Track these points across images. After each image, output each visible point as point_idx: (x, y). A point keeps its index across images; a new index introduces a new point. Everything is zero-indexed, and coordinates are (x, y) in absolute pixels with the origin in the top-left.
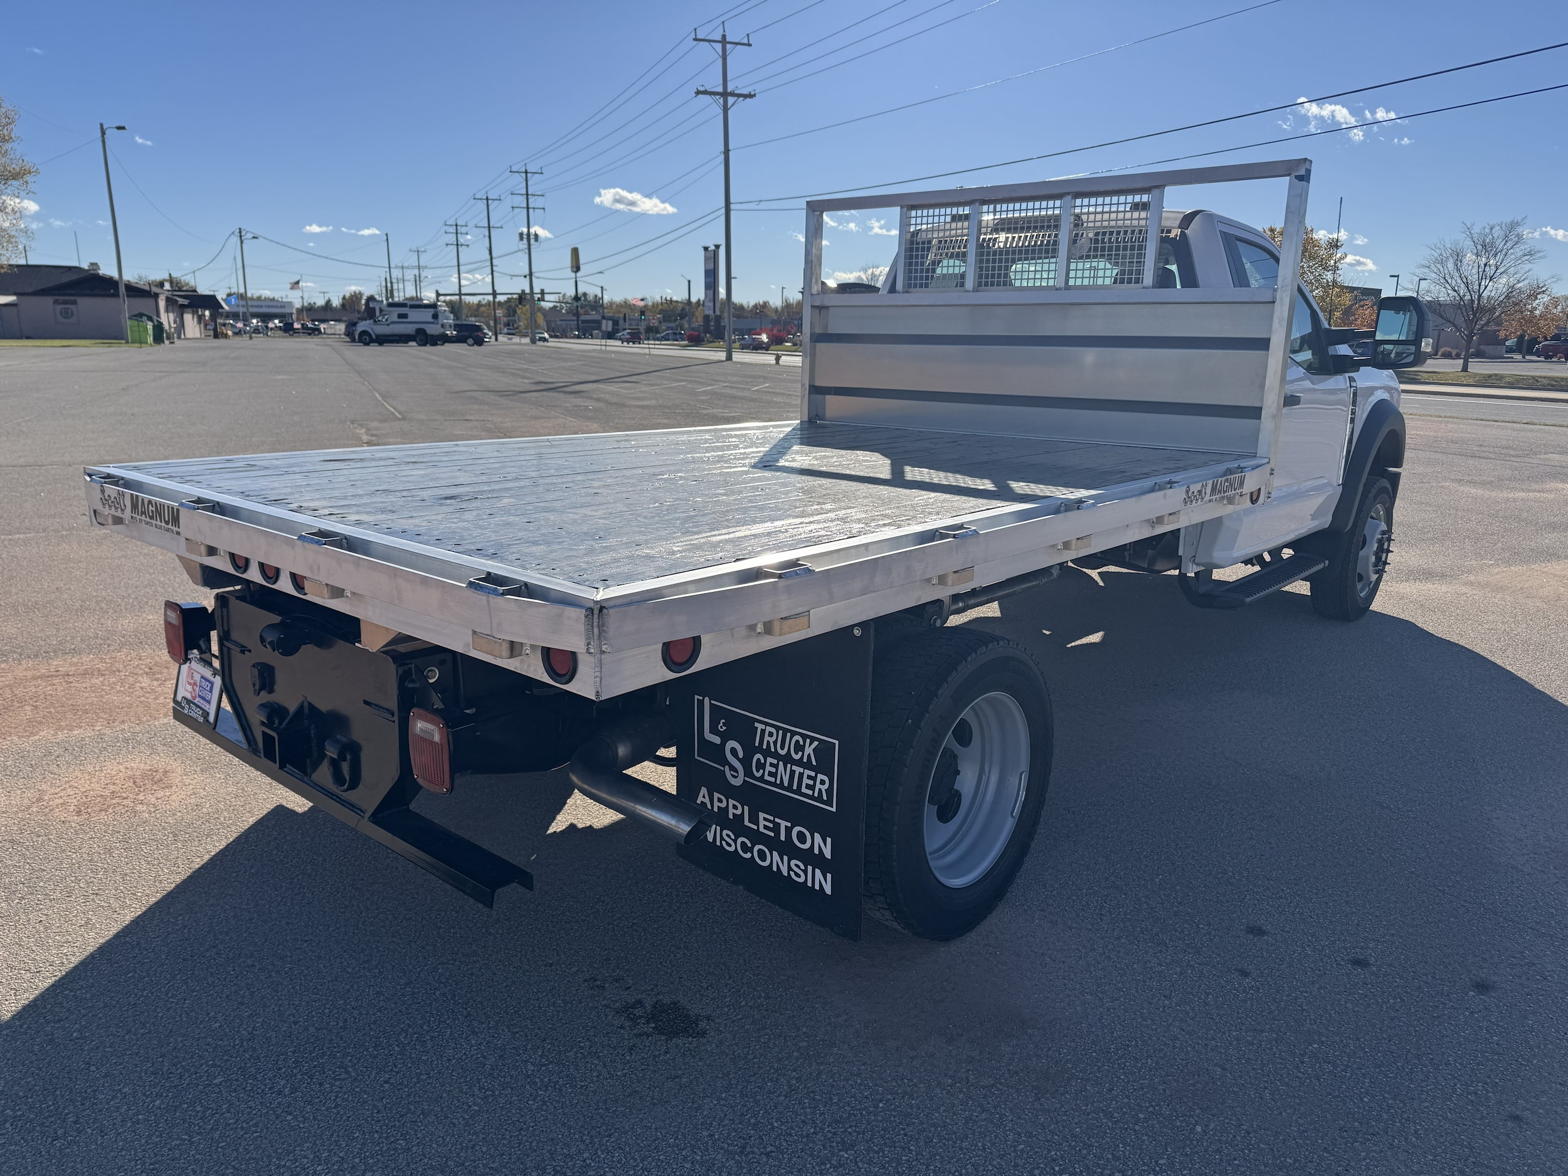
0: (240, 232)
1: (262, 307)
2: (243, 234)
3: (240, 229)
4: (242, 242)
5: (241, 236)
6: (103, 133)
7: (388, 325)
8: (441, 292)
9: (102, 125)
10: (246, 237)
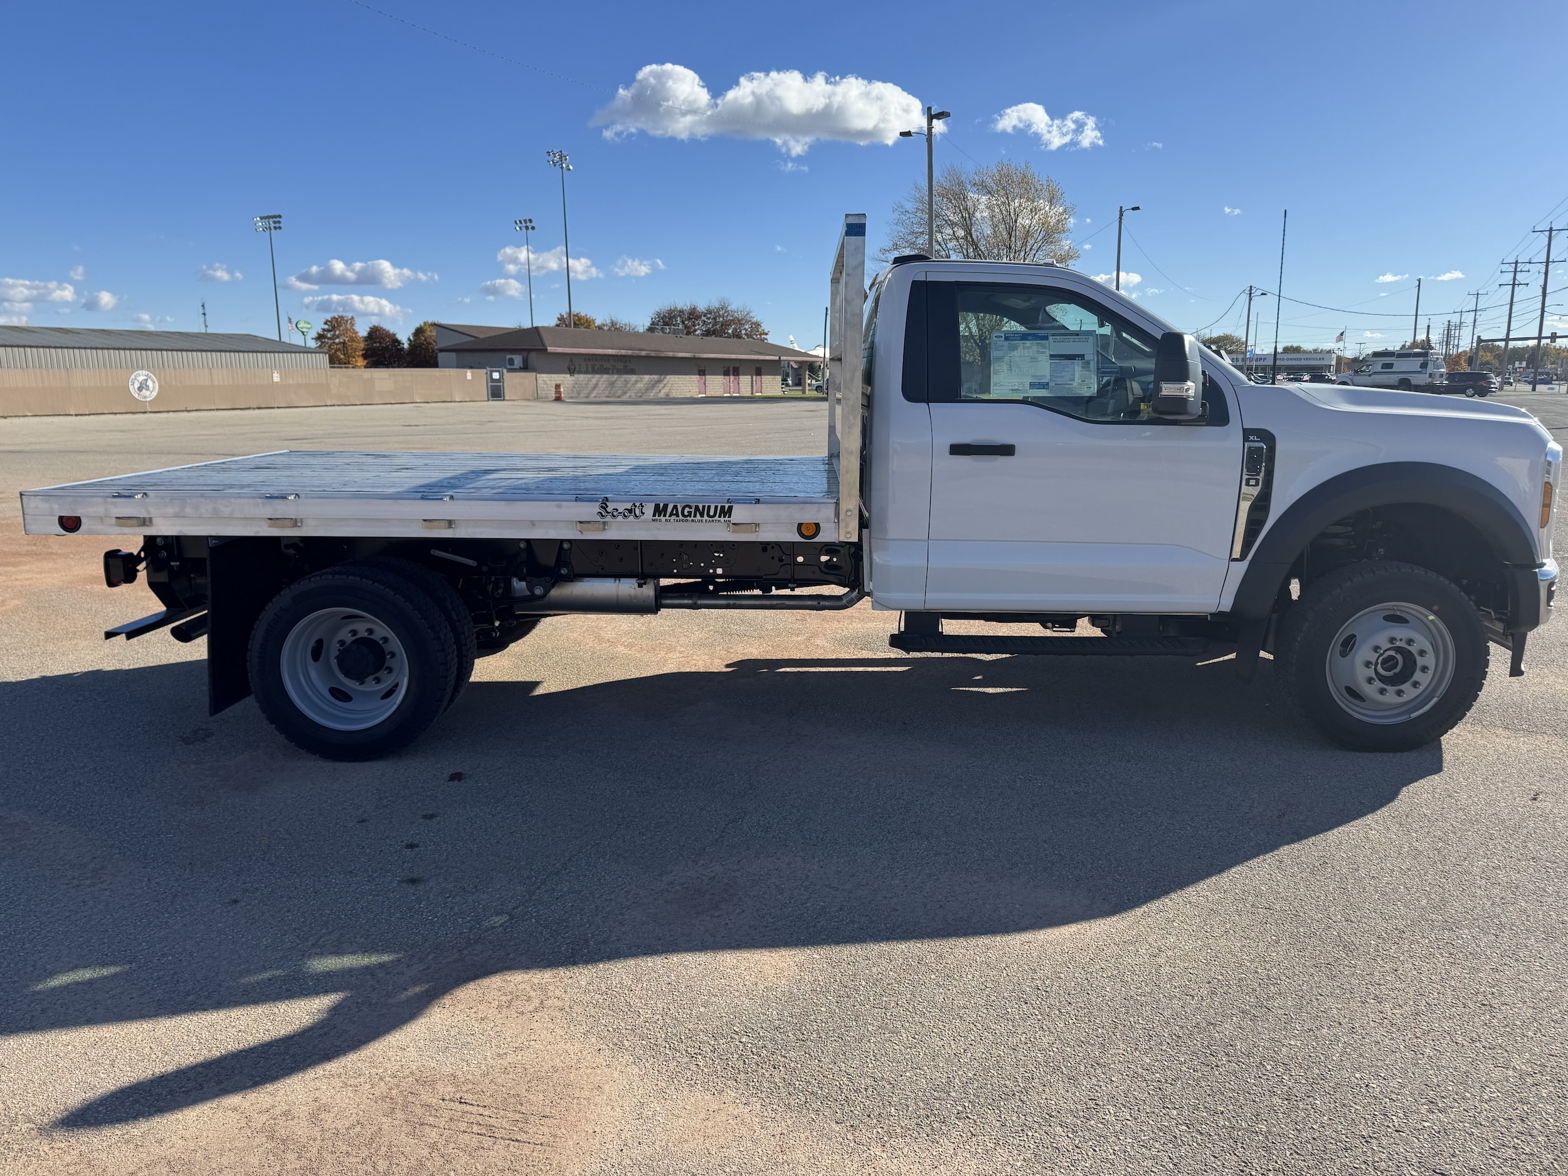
0: (1251, 290)
1: (1301, 359)
2: (1253, 292)
3: (1251, 287)
4: (1250, 300)
5: (1250, 294)
6: (1121, 215)
7: (1370, 375)
8: (1483, 338)
9: (1121, 207)
10: (1255, 294)
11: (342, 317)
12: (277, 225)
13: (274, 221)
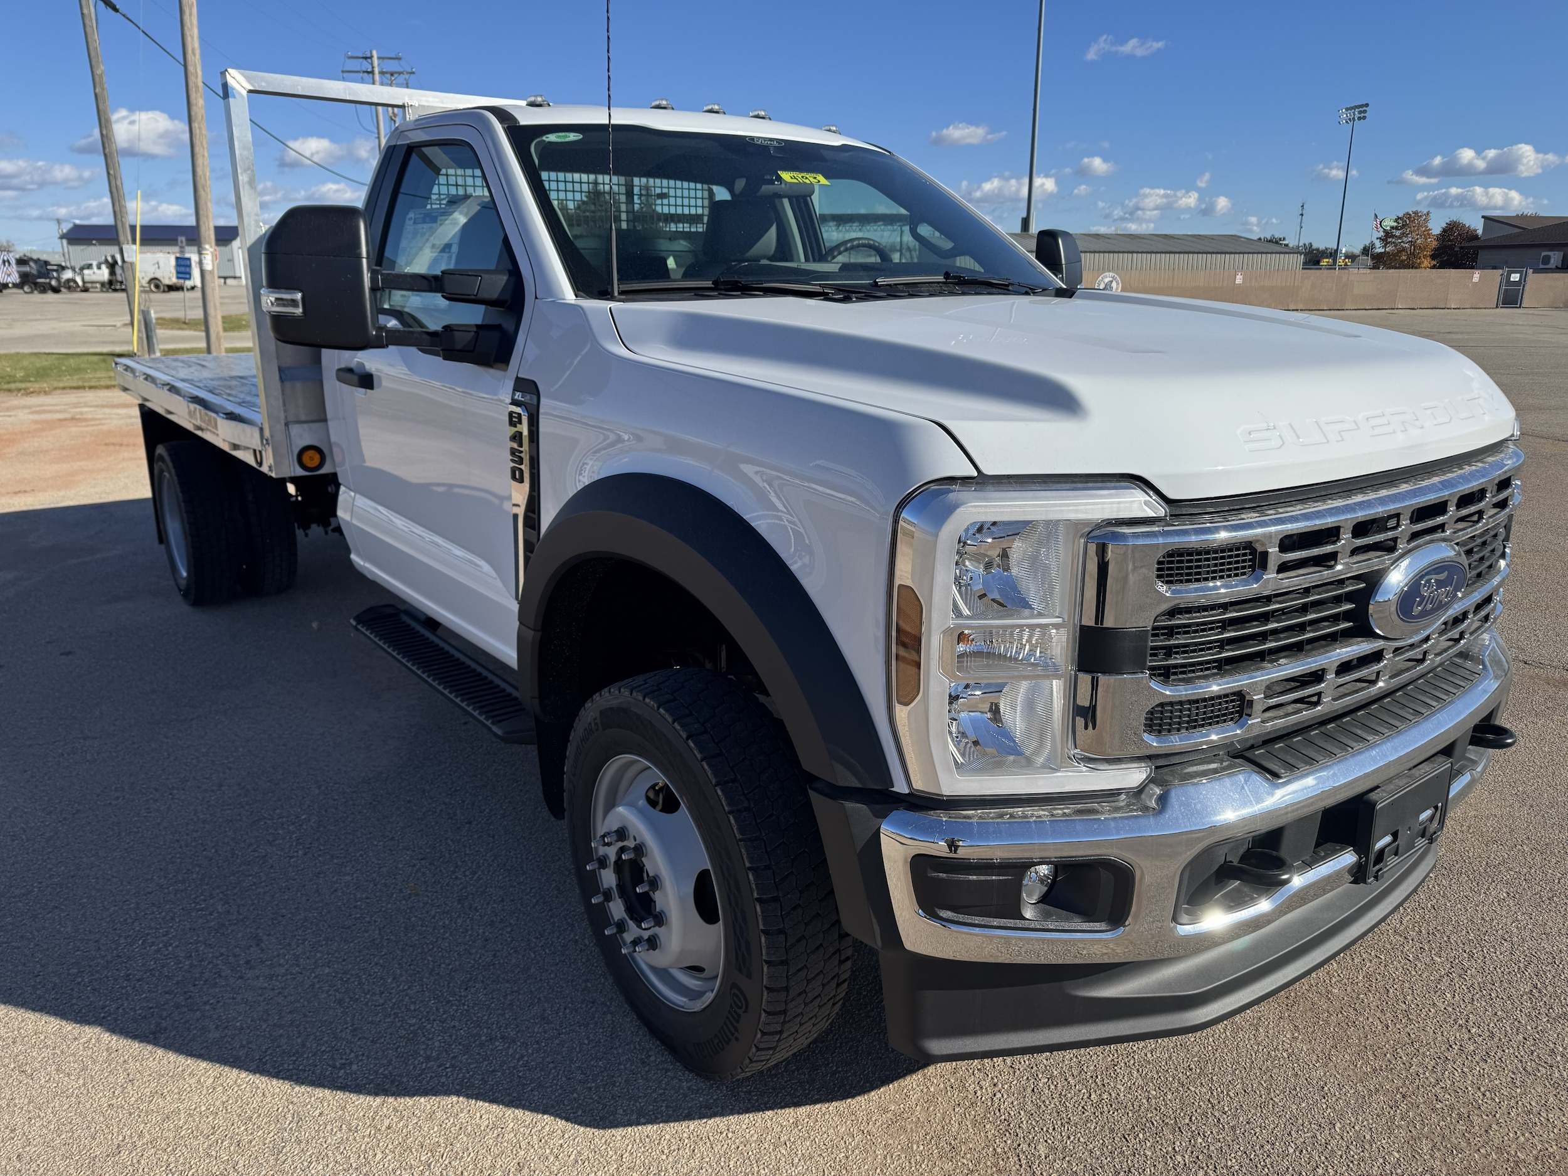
11: (1416, 213)
12: (1362, 115)
13: (1360, 111)
